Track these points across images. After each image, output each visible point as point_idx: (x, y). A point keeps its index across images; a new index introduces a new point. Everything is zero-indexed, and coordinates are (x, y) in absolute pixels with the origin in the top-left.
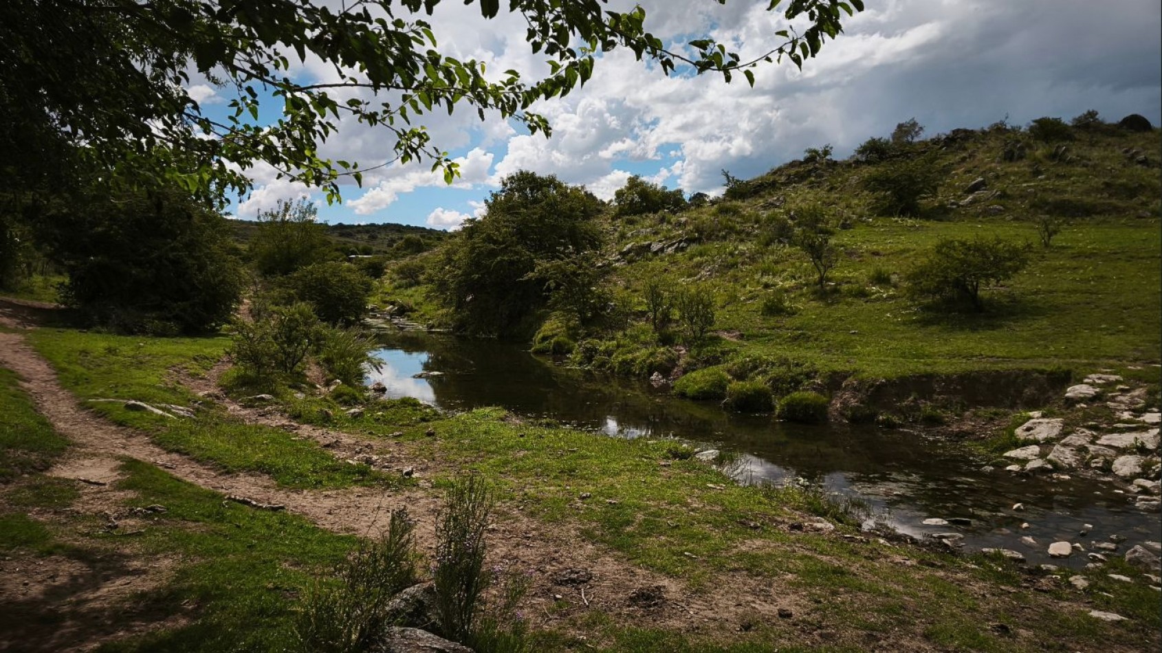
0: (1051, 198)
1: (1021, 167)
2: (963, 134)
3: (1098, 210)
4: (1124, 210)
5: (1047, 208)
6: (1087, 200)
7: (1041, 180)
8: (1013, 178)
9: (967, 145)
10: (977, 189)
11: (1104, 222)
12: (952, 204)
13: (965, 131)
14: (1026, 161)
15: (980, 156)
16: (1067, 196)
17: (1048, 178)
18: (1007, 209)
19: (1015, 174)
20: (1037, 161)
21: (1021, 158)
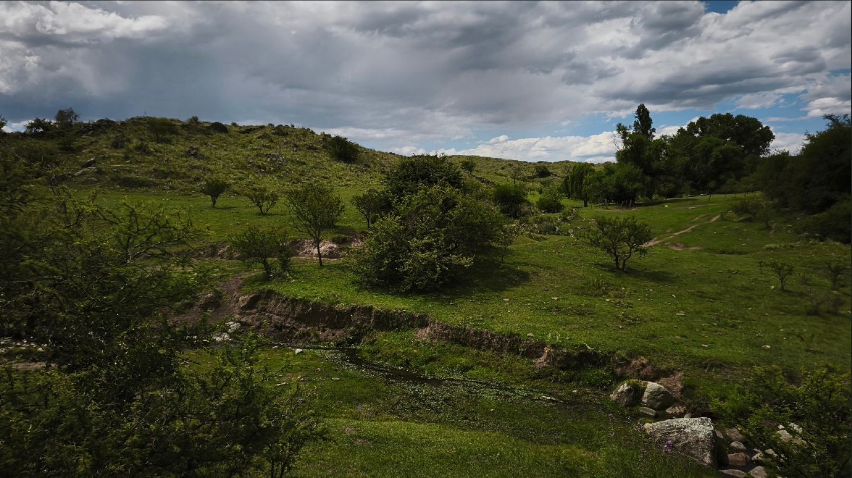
0: (123, 175)
1: (120, 153)
2: (106, 123)
3: (146, 184)
4: (158, 185)
5: (119, 182)
6: (143, 177)
7: (127, 163)
8: (112, 160)
9: (107, 131)
10: (90, 165)
11: (146, 191)
12: (69, 174)
13: (108, 121)
14: (123, 150)
15: (101, 142)
16: (133, 175)
17: (130, 163)
18: (99, 180)
19: (114, 157)
20: (129, 151)
21: (122, 147)
